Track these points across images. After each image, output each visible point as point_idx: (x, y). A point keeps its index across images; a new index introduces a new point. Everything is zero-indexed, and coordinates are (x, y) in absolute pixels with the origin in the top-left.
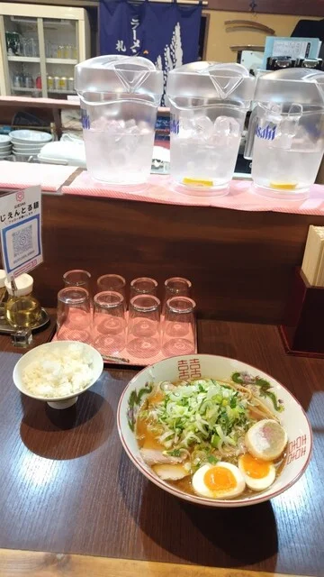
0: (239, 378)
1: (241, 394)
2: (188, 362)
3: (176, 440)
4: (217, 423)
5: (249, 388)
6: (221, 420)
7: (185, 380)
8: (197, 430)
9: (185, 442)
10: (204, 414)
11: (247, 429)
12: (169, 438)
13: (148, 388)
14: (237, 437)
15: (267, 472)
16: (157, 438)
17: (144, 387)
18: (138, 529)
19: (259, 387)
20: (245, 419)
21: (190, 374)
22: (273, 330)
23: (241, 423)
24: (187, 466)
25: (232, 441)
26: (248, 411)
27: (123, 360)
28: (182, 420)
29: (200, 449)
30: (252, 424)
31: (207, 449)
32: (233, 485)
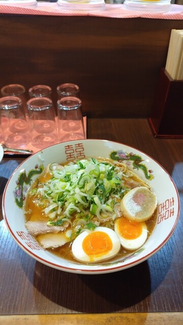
0: (117, 156)
1: (117, 168)
2: (74, 146)
3: (59, 211)
4: (95, 194)
5: (124, 163)
6: (99, 191)
7: (72, 161)
8: (77, 202)
9: (67, 212)
10: (83, 187)
11: (122, 196)
12: (54, 210)
13: (38, 170)
14: (114, 203)
15: (140, 233)
16: (43, 211)
17: (34, 169)
18: (32, 286)
19: (132, 162)
20: (121, 188)
21: (76, 156)
22: (144, 123)
23: (117, 191)
24: (68, 234)
25: (109, 208)
26: (123, 181)
27: (28, 151)
28: (65, 193)
29: (81, 217)
30: (126, 192)
31: (87, 216)
32: (109, 248)
